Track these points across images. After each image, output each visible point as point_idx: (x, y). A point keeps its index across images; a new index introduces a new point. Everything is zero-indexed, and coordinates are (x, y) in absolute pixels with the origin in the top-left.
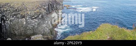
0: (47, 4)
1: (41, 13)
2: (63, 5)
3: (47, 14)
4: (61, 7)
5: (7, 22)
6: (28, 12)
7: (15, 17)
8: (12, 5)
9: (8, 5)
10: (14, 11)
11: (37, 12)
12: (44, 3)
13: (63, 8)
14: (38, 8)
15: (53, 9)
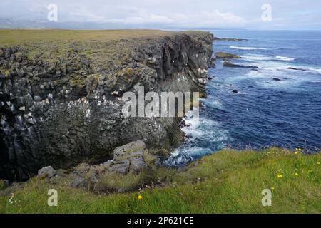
0: (159, 48)
1: (139, 77)
2: (211, 52)
3: (158, 79)
4: (205, 58)
5: (23, 118)
6: (95, 76)
7: (50, 95)
8: (32, 56)
9: (17, 54)
10: (44, 76)
11: (126, 75)
12: (150, 46)
13: (211, 64)
14: (129, 62)
15: (180, 64)
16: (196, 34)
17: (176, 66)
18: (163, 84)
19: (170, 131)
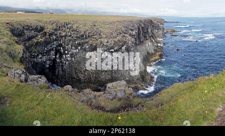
0: (136, 26)
1: (125, 42)
2: (164, 29)
3: (136, 44)
4: (161, 32)
5: (66, 57)
6: (102, 40)
7: (79, 48)
8: (74, 27)
10: (78, 38)
11: (119, 41)
12: (132, 25)
13: (164, 35)
14: (121, 33)
15: (147, 36)
16: (156, 19)
17: (145, 37)
18: (138, 47)
19: (143, 74)
